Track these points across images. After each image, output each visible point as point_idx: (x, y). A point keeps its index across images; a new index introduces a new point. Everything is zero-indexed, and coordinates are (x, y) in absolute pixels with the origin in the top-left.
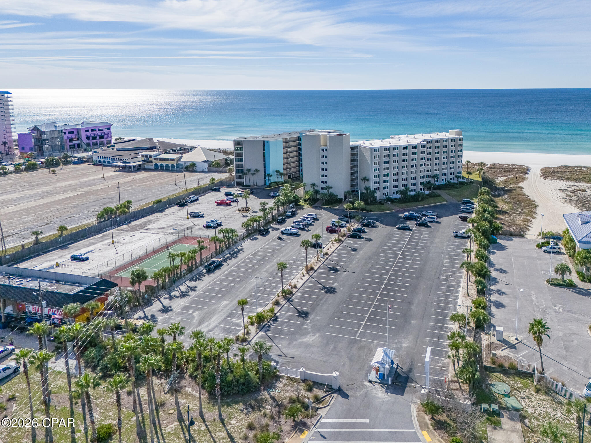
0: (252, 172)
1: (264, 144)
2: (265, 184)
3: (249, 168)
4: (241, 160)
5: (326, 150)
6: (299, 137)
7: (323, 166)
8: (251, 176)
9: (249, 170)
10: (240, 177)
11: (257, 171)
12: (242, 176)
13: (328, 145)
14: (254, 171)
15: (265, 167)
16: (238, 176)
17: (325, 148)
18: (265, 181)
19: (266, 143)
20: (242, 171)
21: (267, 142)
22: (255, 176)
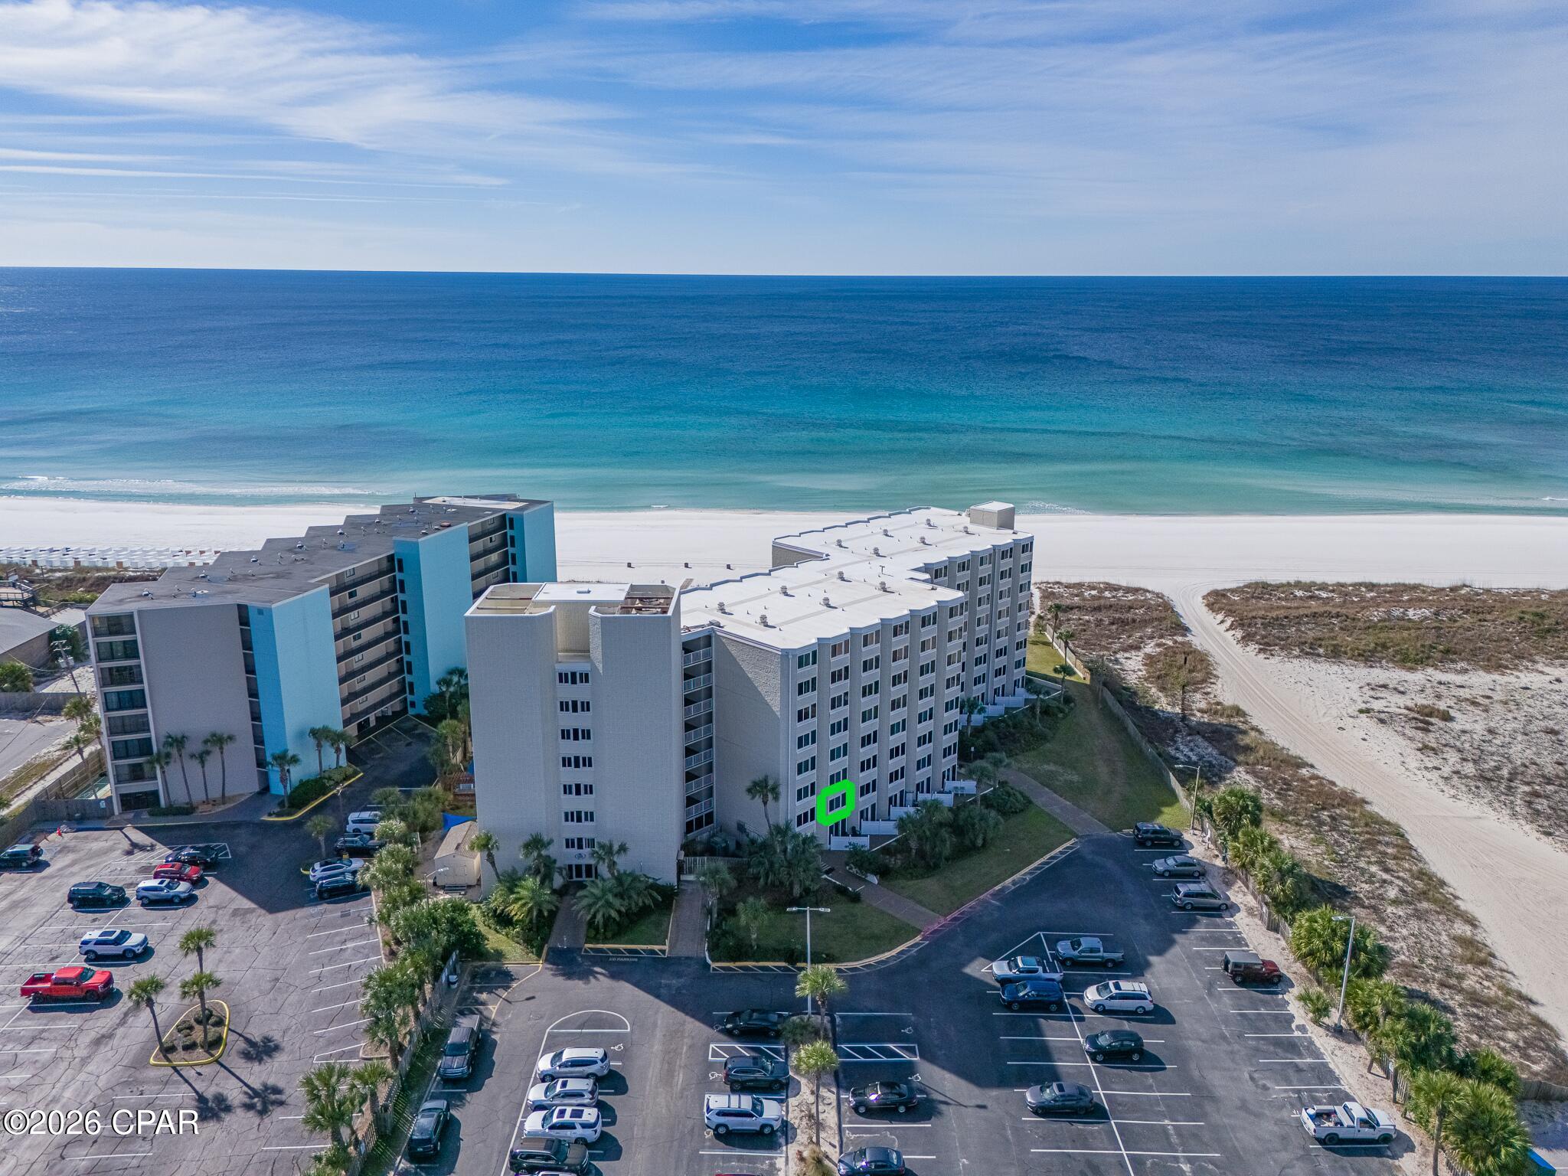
0: (194, 746)
1: (244, 620)
2: (265, 790)
3: (176, 730)
4: (137, 700)
5: (585, 678)
6: (391, 558)
7: (572, 748)
8: (194, 767)
9: (178, 742)
10: (137, 773)
11: (218, 740)
12: (147, 768)
13: (596, 654)
14: (206, 742)
15: (256, 716)
16: (126, 771)
17: (580, 667)
18: (264, 777)
19: (253, 616)
20: (145, 747)
21: (260, 612)
22: (213, 762)
